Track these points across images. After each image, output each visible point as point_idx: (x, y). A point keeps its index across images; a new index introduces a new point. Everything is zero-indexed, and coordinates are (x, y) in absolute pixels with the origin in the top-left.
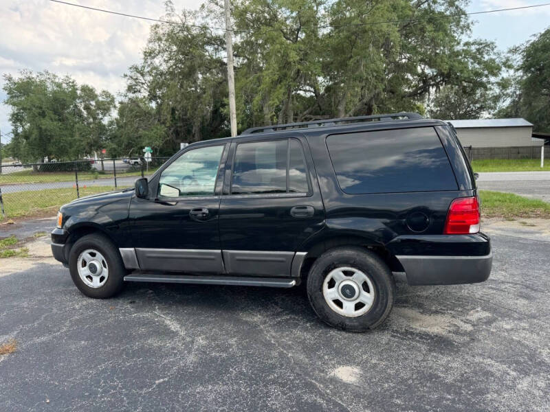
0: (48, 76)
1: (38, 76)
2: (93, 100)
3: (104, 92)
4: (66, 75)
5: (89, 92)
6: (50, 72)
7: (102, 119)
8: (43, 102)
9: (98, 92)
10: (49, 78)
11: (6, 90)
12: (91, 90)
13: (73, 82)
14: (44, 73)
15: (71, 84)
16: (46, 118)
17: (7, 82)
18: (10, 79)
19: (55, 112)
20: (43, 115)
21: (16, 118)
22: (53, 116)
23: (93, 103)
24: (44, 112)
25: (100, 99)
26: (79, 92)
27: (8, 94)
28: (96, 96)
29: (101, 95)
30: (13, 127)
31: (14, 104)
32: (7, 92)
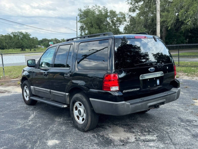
0: (96, 7)
1: (92, 8)
2: (115, 17)
3: (120, 12)
4: (103, 6)
5: (113, 13)
6: (97, 5)
7: (119, 26)
8: (92, 20)
9: (117, 13)
10: (97, 8)
11: (79, 15)
12: (114, 12)
13: (106, 9)
14: (95, 6)
15: (105, 10)
16: (93, 28)
17: (80, 12)
18: (80, 10)
19: (98, 25)
20: (92, 26)
21: (82, 28)
22: (96, 26)
23: (115, 19)
24: (92, 25)
25: (118, 16)
26: (109, 14)
27: (80, 17)
28: (117, 15)
29: (119, 14)
30: (80, 33)
31: (81, 22)
32: (79, 17)
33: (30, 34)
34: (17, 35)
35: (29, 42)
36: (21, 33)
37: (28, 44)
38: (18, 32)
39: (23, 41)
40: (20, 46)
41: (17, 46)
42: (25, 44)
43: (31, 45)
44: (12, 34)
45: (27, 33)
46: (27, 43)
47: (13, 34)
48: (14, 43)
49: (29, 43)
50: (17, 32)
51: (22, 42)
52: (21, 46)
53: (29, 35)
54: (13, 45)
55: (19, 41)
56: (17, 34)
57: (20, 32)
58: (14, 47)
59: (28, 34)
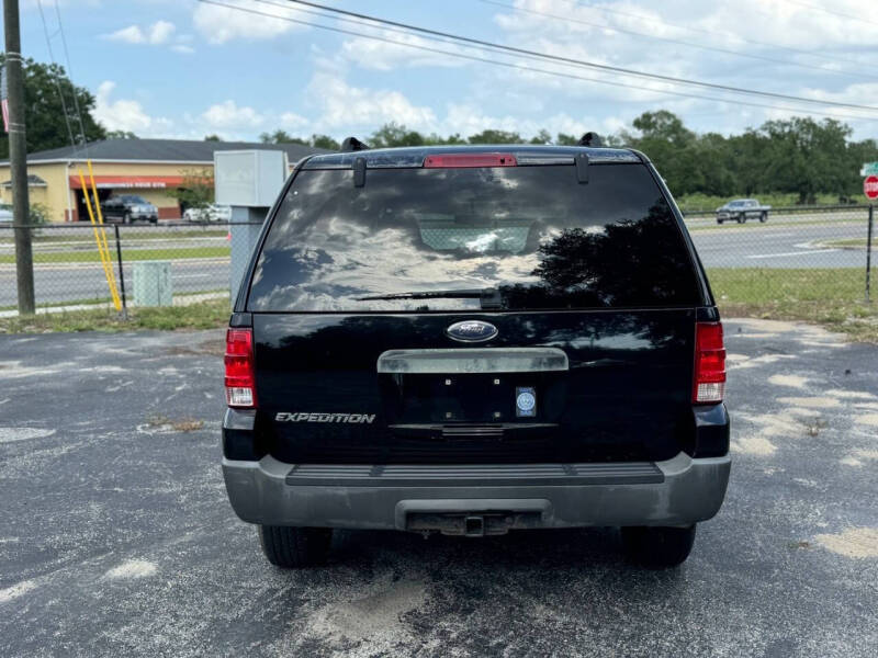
33: (846, 126)
34: (790, 132)
35: (836, 165)
36: (808, 125)
37: (832, 173)
38: (794, 122)
39: (809, 158)
40: (794, 185)
41: (779, 183)
42: (815, 172)
43: (844, 178)
44: (765, 129)
45: (833, 123)
46: (828, 169)
47: (771, 128)
48: (767, 171)
49: (837, 169)
50: (788, 120)
51: (804, 163)
52: (800, 181)
53: (842, 131)
54: (765, 177)
55: (792, 162)
56: (787, 130)
57: (804, 121)
58: (767, 187)
59: (839, 126)
